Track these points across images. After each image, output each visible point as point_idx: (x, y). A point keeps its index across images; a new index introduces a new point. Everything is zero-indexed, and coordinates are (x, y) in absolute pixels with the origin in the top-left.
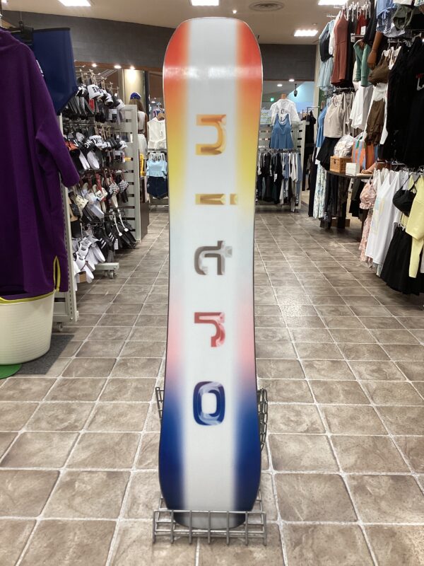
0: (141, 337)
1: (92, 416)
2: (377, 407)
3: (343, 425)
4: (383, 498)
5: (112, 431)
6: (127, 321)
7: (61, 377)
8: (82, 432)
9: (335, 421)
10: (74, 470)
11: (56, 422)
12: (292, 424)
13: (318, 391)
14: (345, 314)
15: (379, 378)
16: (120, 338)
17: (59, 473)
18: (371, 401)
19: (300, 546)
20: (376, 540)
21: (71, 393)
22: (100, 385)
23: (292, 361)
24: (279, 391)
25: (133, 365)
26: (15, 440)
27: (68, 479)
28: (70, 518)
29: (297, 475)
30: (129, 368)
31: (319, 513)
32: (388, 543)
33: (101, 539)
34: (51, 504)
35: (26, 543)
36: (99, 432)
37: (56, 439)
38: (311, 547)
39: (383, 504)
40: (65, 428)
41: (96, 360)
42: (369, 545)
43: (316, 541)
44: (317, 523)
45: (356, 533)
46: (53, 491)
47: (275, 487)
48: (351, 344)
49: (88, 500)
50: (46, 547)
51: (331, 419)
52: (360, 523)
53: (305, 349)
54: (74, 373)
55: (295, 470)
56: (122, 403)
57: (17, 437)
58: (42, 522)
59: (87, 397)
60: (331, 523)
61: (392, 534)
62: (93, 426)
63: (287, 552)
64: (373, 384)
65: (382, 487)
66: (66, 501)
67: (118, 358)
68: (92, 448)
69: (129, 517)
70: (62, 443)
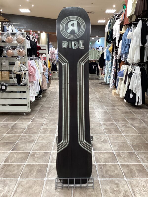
0: (51, 117)
1: (38, 138)
2: (124, 135)
3: (114, 140)
4: (125, 157)
5: (44, 142)
6: (46, 112)
7: (27, 128)
8: (35, 142)
9: (112, 139)
10: (34, 151)
11: (27, 139)
12: (99, 139)
13: (107, 131)
14: (115, 110)
15: (125, 127)
16: (44, 117)
17: (30, 152)
18: (122, 133)
19: (102, 169)
20: (123, 167)
21: (31, 132)
22: (40, 130)
23: (98, 123)
24: (94, 131)
25: (49, 124)
26: (15, 144)
27: (33, 154)
28: (34, 163)
29: (100, 152)
30: (48, 125)
31: (107, 161)
32: (126, 168)
33: (44, 168)
34: (28, 160)
35: (22, 169)
36: (40, 142)
37: (28, 144)
38: (105, 169)
39: (125, 159)
40: (30, 141)
41: (37, 123)
42: (121, 169)
43: (106, 168)
44: (106, 164)
45: (117, 166)
46: (29, 157)
47: (94, 155)
48: (117, 118)
49: (39, 159)
50: (29, 170)
51: (110, 138)
52: (119, 163)
53: (102, 120)
54: (31, 127)
55: (100, 151)
56: (47, 134)
57: (16, 144)
58: (26, 164)
59: (36, 133)
60: (110, 164)
61: (128, 166)
62: (38, 140)
63: (98, 171)
64: (123, 129)
65: (125, 155)
66: (33, 159)
67: (44, 123)
68: (39, 146)
69: (52, 163)
70: (30, 145)
